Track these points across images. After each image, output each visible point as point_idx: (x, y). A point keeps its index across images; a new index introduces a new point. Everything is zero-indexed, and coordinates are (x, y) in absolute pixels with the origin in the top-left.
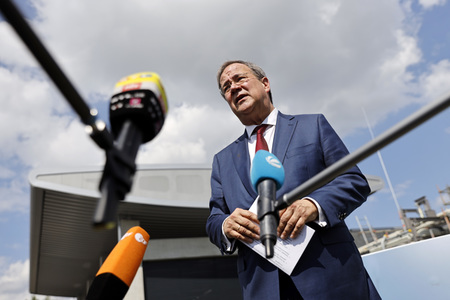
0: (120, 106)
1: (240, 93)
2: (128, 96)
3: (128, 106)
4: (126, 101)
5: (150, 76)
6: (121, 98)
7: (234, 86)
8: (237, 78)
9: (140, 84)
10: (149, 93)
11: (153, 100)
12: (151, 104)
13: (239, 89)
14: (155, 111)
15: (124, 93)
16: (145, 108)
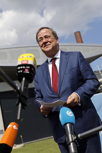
1: (47, 44)
2: (24, 67)
4: (23, 70)
8: (46, 37)
13: (47, 42)
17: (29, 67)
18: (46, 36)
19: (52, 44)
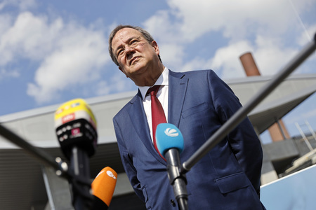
0: (66, 137)
1: (134, 55)
2: (69, 128)
3: (72, 137)
4: (69, 133)
5: (78, 104)
6: (64, 130)
7: (127, 49)
8: (129, 42)
9: (73, 114)
10: (82, 121)
11: (87, 127)
12: (86, 129)
13: (133, 52)
14: (91, 134)
15: (65, 125)
16: (84, 135)
17: (78, 125)
18: (130, 39)
19: (144, 55)
